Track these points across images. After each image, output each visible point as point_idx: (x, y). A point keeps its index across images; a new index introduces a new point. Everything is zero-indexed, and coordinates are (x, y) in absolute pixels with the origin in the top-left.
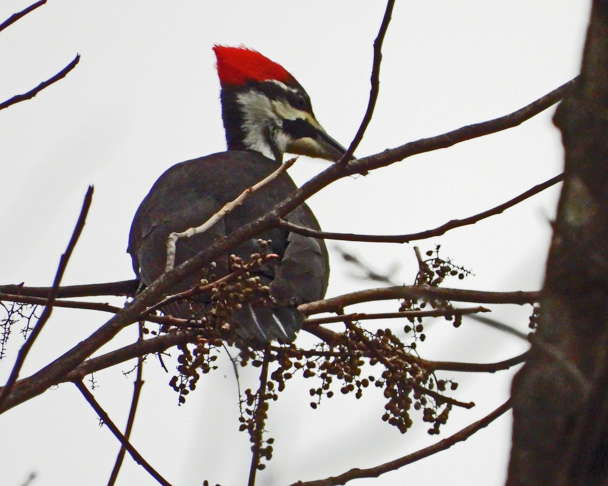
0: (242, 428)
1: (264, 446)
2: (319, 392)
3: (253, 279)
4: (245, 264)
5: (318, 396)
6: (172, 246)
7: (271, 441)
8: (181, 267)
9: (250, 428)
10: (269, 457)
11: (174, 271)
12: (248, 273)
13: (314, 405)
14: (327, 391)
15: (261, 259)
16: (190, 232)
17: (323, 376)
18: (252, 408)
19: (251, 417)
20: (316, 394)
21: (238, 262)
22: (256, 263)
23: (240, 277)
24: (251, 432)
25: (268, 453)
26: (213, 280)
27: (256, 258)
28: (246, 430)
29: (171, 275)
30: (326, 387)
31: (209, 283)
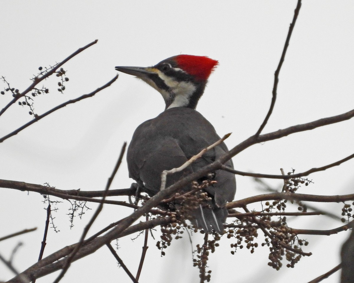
0: (195, 265)
1: (207, 274)
2: (236, 246)
3: (204, 194)
4: (199, 186)
5: (235, 248)
6: (164, 177)
7: (210, 272)
8: (169, 188)
9: (199, 265)
10: (209, 280)
11: (165, 191)
12: (201, 191)
13: (233, 253)
14: (240, 245)
15: (208, 184)
16: (174, 170)
17: (238, 237)
18: (200, 255)
19: (200, 259)
20: (234, 247)
21: (196, 185)
22: (205, 186)
23: (196, 193)
24: (199, 267)
25: (208, 278)
26: (183, 194)
27: (205, 183)
28: (197, 266)
29: (163, 192)
30: (239, 243)
31: (180, 195)
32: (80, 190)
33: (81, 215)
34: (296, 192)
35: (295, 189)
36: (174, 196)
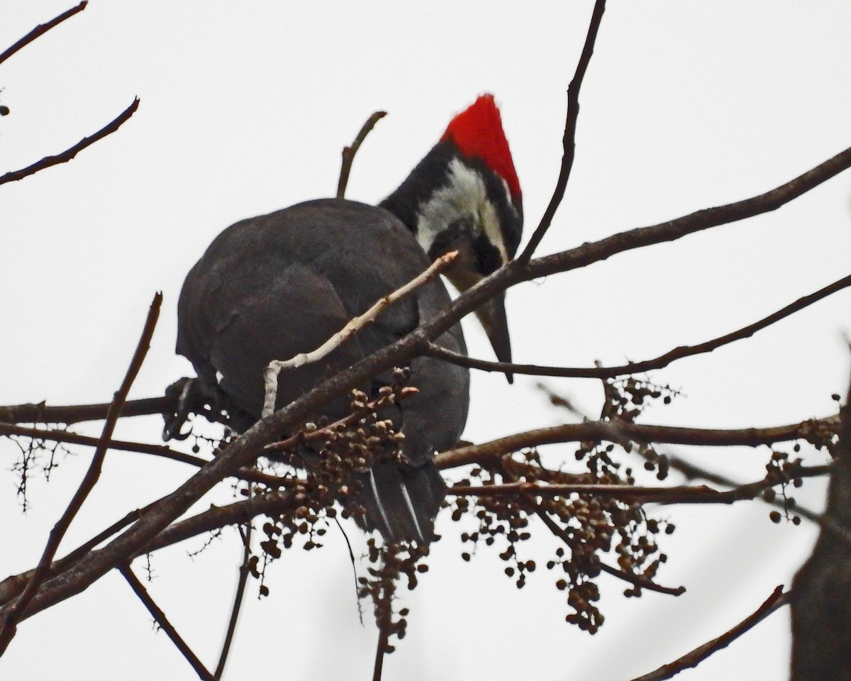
0: (362, 594)
1: (396, 618)
2: (474, 537)
3: (382, 423)
4: (370, 401)
5: (473, 542)
6: (272, 381)
7: (404, 612)
8: (284, 410)
9: (375, 594)
10: (401, 634)
11: (274, 416)
12: (375, 415)
13: (466, 557)
15: (393, 396)
16: (298, 360)
20: (469, 541)
21: (360, 399)
22: (387, 400)
23: (363, 421)
24: (376, 600)
25: (400, 629)
26: (324, 424)
27: (387, 394)
29: (270, 422)
31: (318, 429)
32: (47, 404)
33: (49, 469)
34: (638, 421)
35: (636, 413)
36: (301, 431)
